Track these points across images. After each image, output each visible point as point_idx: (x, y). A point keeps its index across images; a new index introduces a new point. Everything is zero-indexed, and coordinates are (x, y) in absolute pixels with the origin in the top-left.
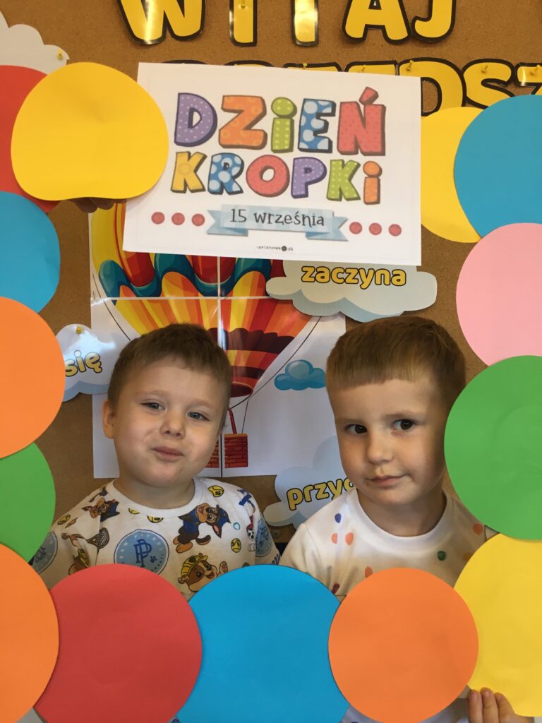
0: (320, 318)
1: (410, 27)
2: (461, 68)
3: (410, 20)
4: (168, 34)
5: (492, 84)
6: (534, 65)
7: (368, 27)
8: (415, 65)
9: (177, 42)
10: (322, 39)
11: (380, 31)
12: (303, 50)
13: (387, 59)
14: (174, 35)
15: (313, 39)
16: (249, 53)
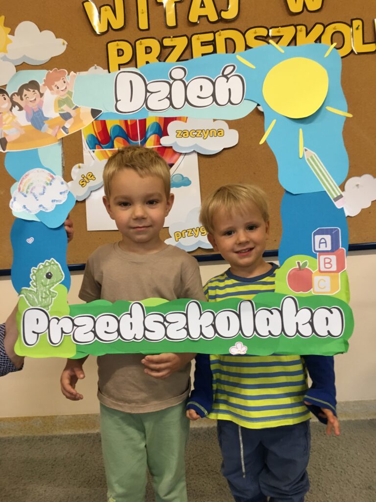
0: (185, 154)
1: (219, 15)
2: (244, 32)
3: (219, 11)
4: (110, 28)
5: (259, 38)
6: (278, 27)
7: (200, 17)
8: (223, 32)
9: (114, 32)
10: (179, 24)
11: (206, 18)
12: (171, 30)
13: (210, 31)
14: (112, 29)
15: (175, 24)
16: (146, 34)
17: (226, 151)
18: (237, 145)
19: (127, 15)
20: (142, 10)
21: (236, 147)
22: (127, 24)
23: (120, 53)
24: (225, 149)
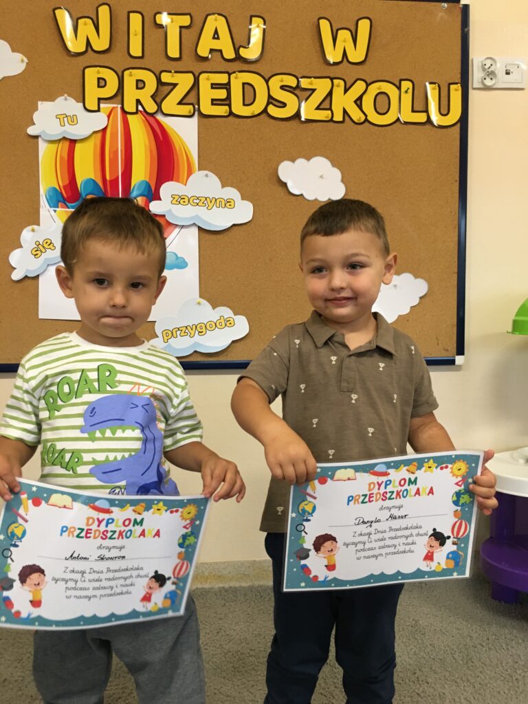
0: (183, 227)
1: (237, 51)
2: (267, 78)
3: (237, 47)
4: (89, 49)
5: (286, 88)
6: (310, 77)
7: (212, 51)
8: (240, 75)
9: (95, 54)
10: (184, 56)
11: (219, 53)
12: (173, 63)
13: (223, 70)
14: (93, 50)
15: (178, 56)
16: (139, 62)
17: (236, 228)
18: (250, 221)
19: (113, 34)
20: (136, 31)
21: (249, 224)
22: (113, 47)
23: (101, 83)
24: (234, 225)
